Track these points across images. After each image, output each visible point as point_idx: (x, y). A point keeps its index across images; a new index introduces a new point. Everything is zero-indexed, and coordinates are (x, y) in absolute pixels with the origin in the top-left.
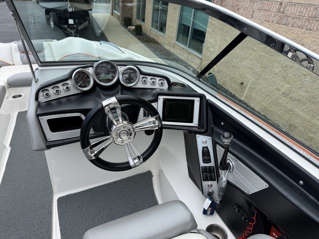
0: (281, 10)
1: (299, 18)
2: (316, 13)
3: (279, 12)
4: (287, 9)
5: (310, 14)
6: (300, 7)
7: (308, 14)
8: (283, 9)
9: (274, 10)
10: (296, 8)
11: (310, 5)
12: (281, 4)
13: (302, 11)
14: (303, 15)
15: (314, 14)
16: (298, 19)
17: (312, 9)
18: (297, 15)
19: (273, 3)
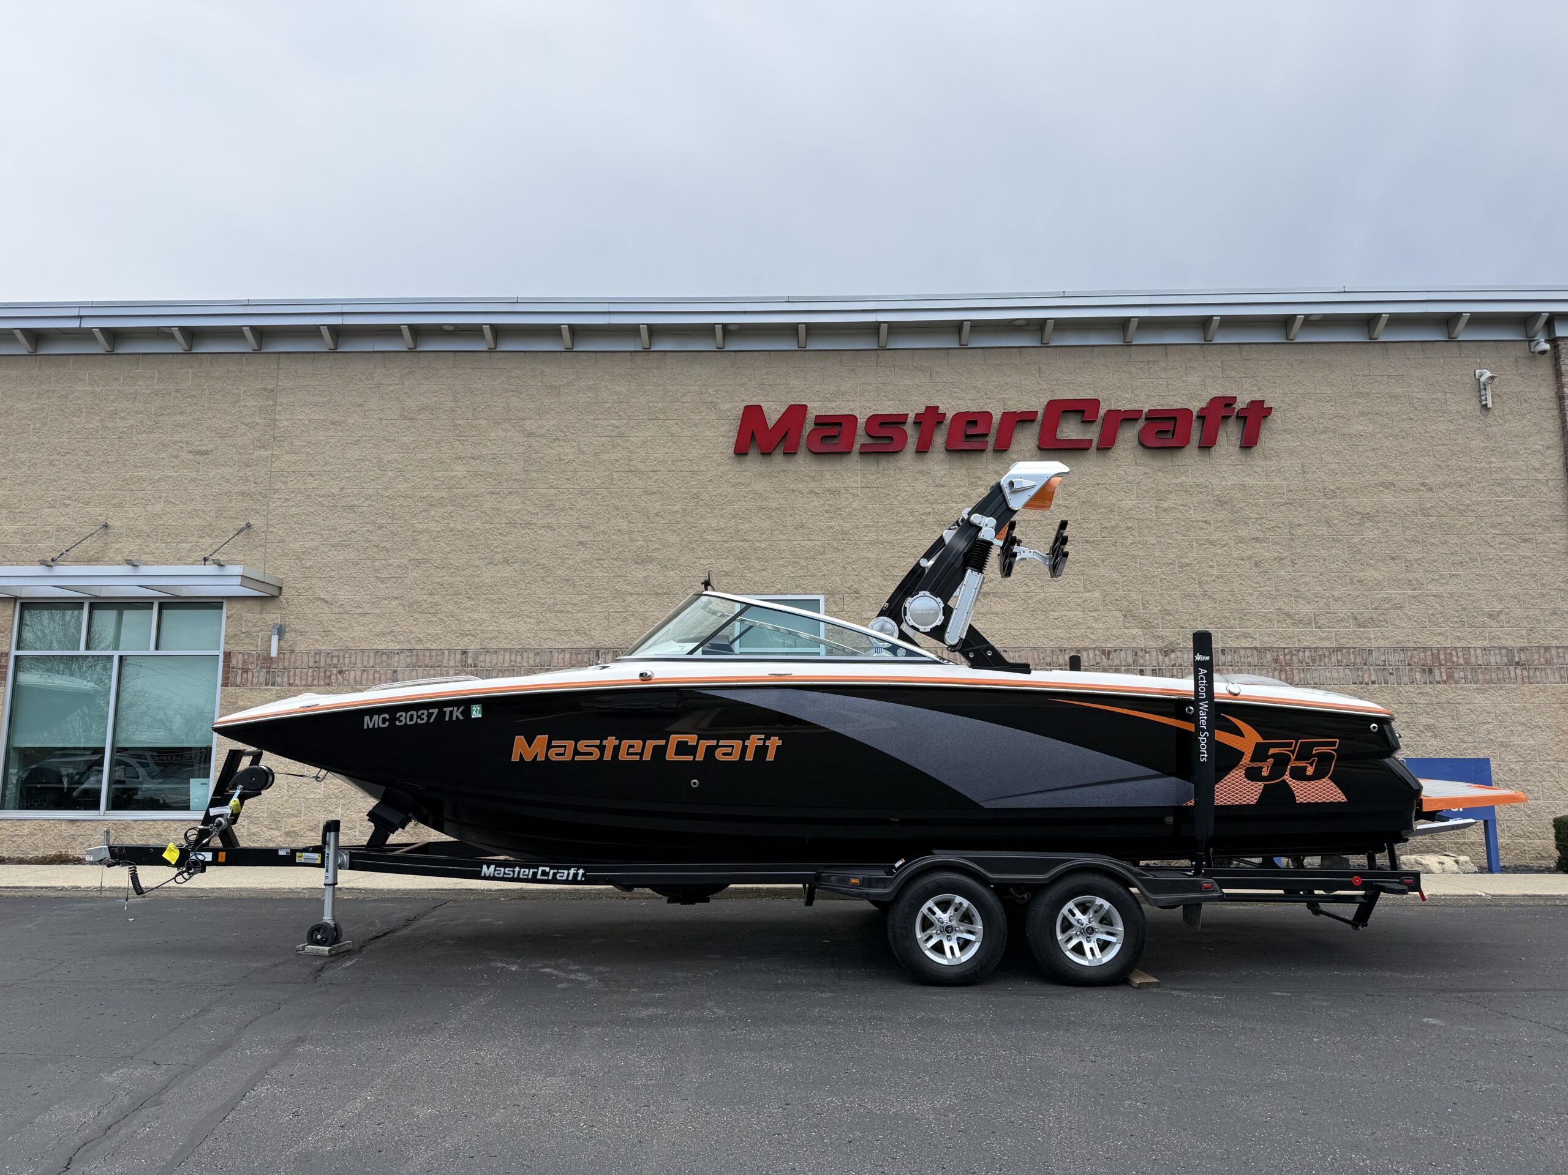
0: (470, 661)
1: (514, 670)
2: (540, 660)
3: (465, 666)
4: (482, 658)
5: (531, 662)
6: (508, 654)
7: (528, 662)
8: (474, 660)
9: (452, 663)
10: (500, 657)
11: (526, 650)
12: (464, 653)
13: (513, 659)
14: (519, 665)
15: (537, 661)
16: (512, 672)
17: (531, 655)
18: (506, 664)
19: (443, 653)
